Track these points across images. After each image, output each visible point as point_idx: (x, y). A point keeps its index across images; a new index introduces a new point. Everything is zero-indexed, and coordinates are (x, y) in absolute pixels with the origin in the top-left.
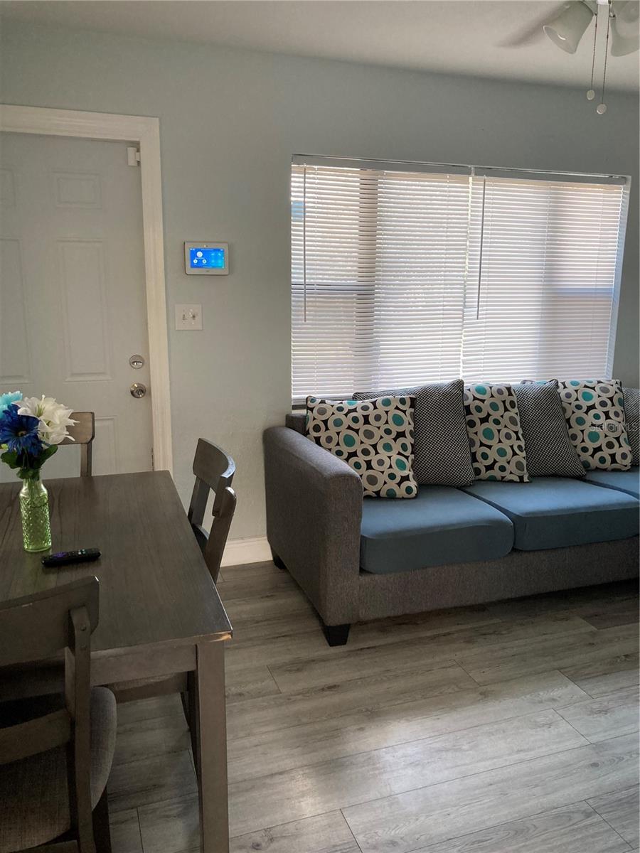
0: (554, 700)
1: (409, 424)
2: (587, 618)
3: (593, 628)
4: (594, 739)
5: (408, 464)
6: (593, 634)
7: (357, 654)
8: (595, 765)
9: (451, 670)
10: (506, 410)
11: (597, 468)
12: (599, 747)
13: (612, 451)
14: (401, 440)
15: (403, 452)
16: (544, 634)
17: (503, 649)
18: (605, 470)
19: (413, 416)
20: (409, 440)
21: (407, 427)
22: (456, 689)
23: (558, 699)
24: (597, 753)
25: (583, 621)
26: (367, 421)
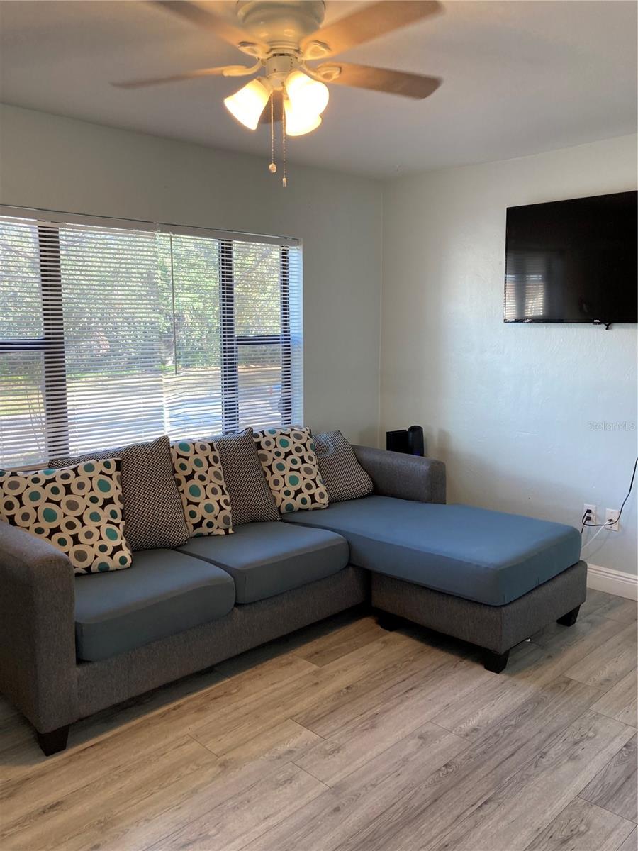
0: (291, 752)
1: (117, 488)
2: (309, 657)
3: (315, 667)
4: (331, 782)
5: (120, 532)
6: (316, 673)
7: (80, 757)
8: (337, 810)
9: (186, 747)
10: (210, 465)
11: (300, 509)
12: (337, 789)
13: (311, 492)
14: (109, 507)
15: (112, 520)
16: (273, 684)
17: (237, 709)
18: (307, 510)
19: (121, 480)
20: (117, 507)
21: (115, 492)
22: (195, 768)
23: (295, 749)
24: (337, 796)
25: (306, 661)
26: (68, 490)
